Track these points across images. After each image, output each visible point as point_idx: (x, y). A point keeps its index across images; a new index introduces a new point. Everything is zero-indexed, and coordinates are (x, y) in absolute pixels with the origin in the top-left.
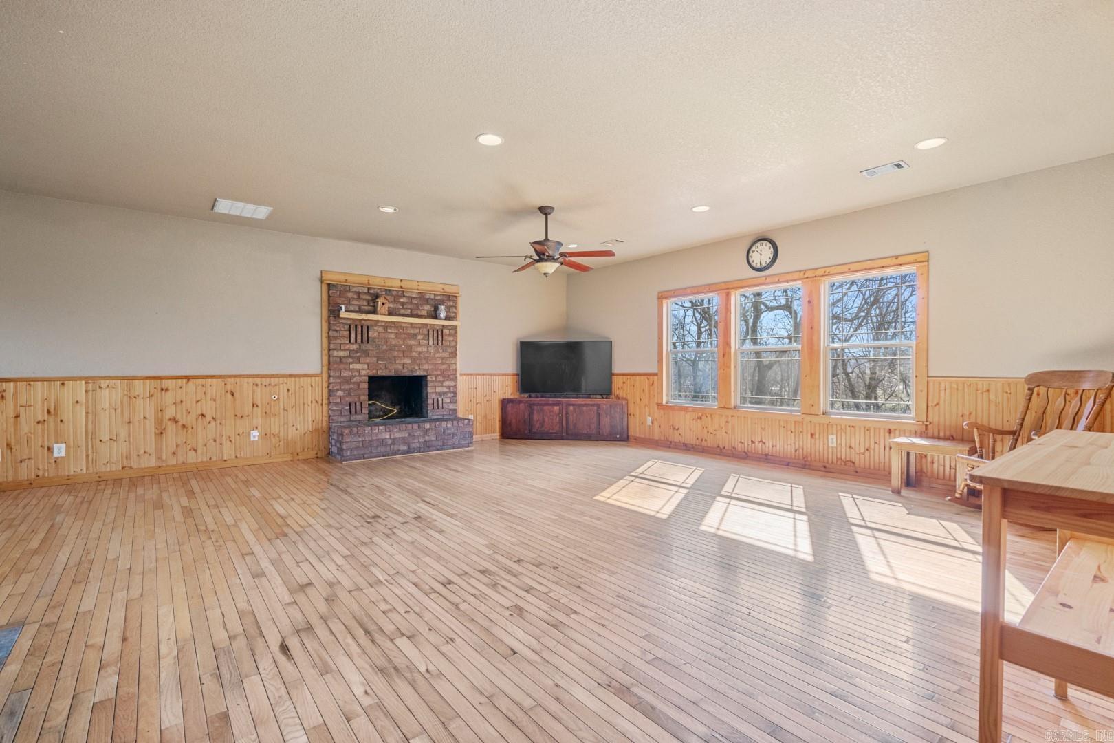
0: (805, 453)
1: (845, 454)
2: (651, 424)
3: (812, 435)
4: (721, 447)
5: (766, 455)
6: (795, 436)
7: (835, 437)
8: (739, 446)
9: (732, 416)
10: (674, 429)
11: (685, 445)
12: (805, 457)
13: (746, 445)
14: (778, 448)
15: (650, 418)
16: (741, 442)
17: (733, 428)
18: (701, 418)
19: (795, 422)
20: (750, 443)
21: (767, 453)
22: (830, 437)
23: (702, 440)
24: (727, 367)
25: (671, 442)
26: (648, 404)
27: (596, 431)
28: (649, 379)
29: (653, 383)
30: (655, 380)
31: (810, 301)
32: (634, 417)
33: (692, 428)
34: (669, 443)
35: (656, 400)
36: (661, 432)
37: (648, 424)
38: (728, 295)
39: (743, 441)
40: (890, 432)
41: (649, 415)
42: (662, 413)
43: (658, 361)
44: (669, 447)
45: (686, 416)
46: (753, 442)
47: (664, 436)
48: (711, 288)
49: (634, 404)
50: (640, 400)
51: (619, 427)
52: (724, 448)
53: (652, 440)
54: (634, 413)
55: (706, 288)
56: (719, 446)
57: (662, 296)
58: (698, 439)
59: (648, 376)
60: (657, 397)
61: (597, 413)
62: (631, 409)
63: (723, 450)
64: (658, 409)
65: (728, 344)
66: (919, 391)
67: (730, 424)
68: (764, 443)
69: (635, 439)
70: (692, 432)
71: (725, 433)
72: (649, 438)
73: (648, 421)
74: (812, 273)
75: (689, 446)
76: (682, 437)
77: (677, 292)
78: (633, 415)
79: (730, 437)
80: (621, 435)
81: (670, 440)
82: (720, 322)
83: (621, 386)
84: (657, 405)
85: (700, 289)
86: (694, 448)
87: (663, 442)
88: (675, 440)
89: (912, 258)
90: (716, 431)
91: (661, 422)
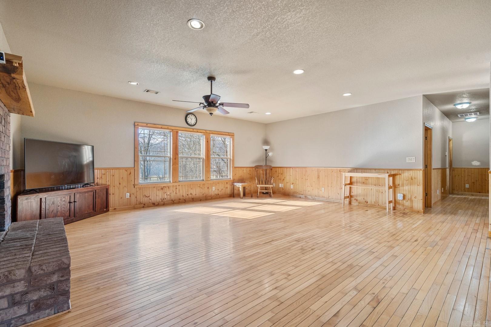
0: (206, 195)
1: (217, 192)
2: (129, 197)
3: (208, 188)
4: (173, 200)
5: (193, 199)
6: (203, 189)
8: (182, 198)
9: (179, 185)
10: (146, 196)
11: (154, 204)
12: (206, 196)
13: (185, 197)
14: (197, 195)
15: (128, 194)
17: (179, 191)
18: (163, 189)
19: (203, 184)
21: (193, 197)
22: (213, 187)
23: (163, 199)
24: (177, 164)
25: (144, 204)
26: (126, 186)
27: (93, 210)
28: (127, 171)
29: (130, 173)
30: (132, 171)
31: (207, 142)
32: (114, 195)
33: (157, 194)
34: (143, 205)
35: (133, 183)
36: (137, 200)
37: (127, 197)
38: (177, 132)
39: (183, 195)
40: (227, 183)
41: (127, 193)
42: (138, 189)
43: (135, 161)
44: (143, 207)
45: (154, 188)
46: (187, 195)
47: (139, 202)
48: (170, 127)
49: (114, 187)
50: (120, 184)
51: (105, 204)
52: (175, 200)
53: (130, 206)
54: (114, 193)
55: (166, 127)
56: (172, 200)
57: (138, 125)
58: (161, 199)
59: (126, 169)
60: (134, 181)
61: (94, 197)
62: (111, 191)
63: (175, 201)
64: (135, 187)
65: (177, 154)
66: (233, 171)
67: (178, 189)
68: (192, 194)
69: (115, 209)
70: (157, 197)
71: (176, 193)
72: (127, 205)
73: (127, 196)
74: (209, 132)
75: (156, 203)
76: (151, 200)
77: (149, 125)
78: (113, 194)
79: (178, 194)
80: (107, 208)
81: (143, 203)
82: (173, 144)
83: (101, 176)
84: (134, 185)
85: (163, 127)
86: (159, 204)
87: (139, 205)
88: (147, 202)
89: (232, 134)
90: (171, 193)
91: (137, 194)
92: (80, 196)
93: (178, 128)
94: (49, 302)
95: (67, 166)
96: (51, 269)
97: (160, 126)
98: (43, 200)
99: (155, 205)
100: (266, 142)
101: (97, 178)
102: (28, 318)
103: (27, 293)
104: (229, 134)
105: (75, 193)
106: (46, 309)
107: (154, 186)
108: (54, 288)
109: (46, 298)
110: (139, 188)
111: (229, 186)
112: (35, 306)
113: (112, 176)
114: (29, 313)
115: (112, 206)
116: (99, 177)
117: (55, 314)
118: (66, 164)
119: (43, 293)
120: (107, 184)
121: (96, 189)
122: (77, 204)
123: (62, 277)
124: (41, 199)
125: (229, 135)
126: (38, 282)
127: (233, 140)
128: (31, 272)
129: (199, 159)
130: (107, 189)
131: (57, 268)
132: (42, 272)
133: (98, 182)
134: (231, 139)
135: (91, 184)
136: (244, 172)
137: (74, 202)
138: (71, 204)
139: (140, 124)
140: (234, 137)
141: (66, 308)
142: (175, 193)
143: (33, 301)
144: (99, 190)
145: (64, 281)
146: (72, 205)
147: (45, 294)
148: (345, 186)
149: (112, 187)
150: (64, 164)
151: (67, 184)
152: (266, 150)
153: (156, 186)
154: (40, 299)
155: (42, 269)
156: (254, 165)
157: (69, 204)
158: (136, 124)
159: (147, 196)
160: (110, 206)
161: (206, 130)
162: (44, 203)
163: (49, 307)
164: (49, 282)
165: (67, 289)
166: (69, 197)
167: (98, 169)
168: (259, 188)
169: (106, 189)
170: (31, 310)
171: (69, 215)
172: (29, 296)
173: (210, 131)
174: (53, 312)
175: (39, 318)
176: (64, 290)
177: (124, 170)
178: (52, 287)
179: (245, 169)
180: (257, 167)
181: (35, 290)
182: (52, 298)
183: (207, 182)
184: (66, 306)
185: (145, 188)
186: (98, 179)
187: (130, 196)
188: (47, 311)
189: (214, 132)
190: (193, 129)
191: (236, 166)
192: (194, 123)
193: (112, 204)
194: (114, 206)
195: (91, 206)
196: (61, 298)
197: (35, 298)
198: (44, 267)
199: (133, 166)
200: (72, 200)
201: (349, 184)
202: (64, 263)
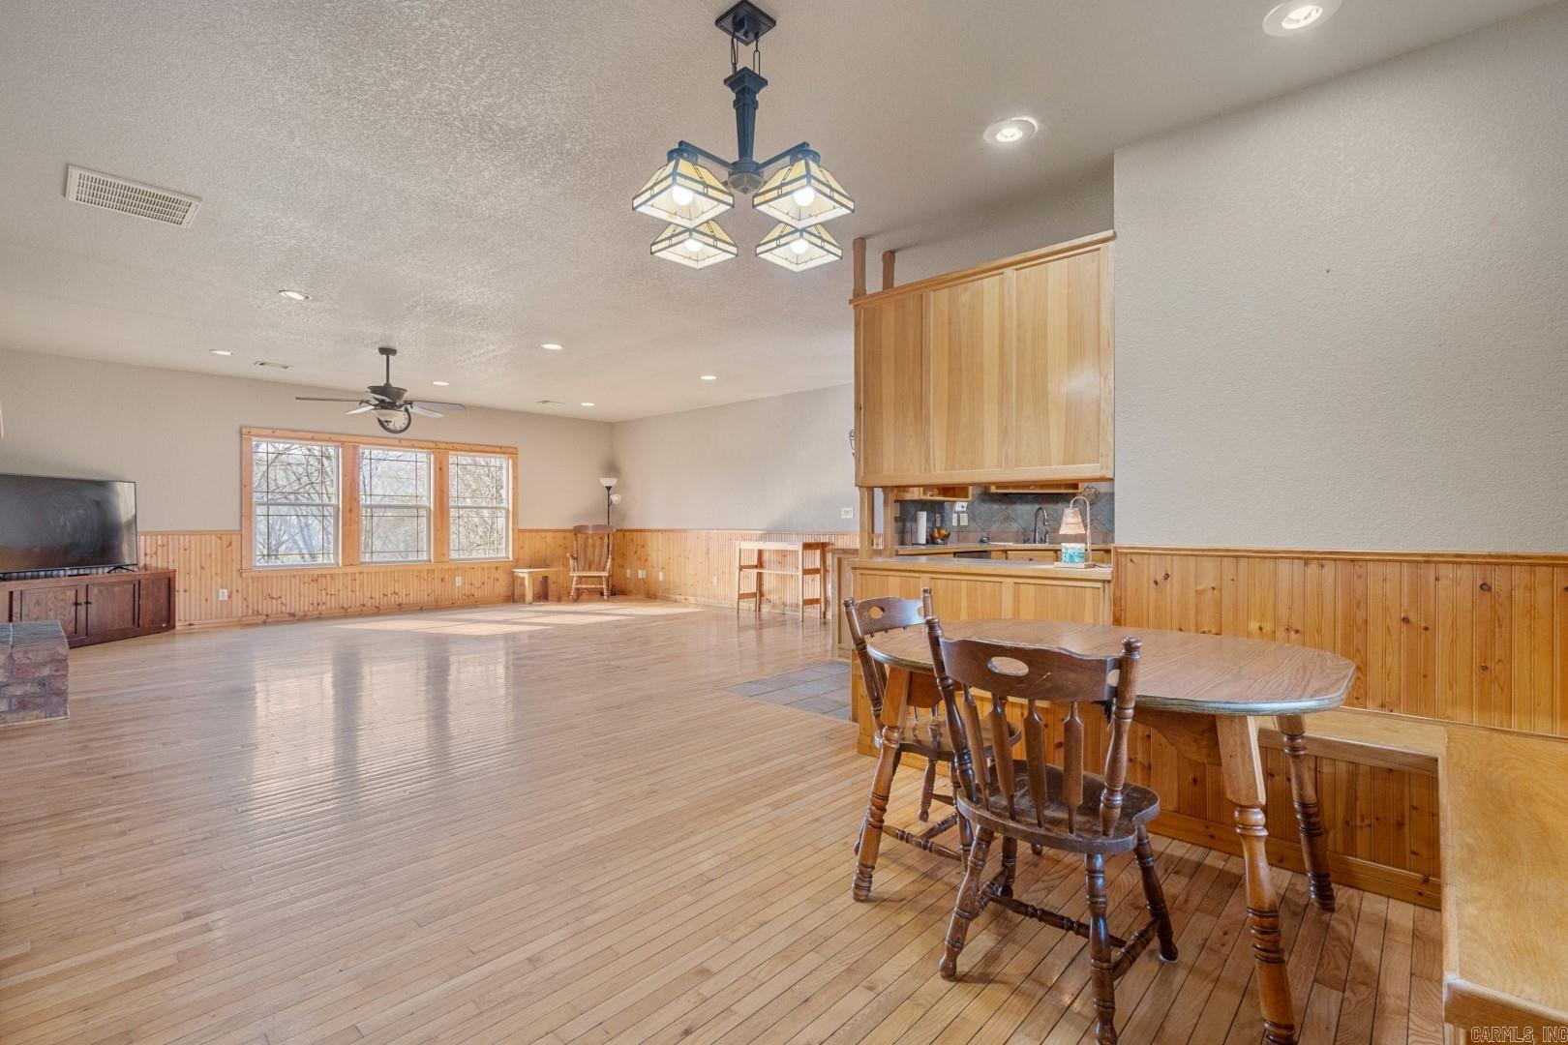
0: (437, 596)
1: (467, 590)
2: (226, 598)
3: (442, 579)
4: (345, 606)
5: (399, 605)
6: (428, 583)
7: (460, 578)
8: (368, 603)
9: (361, 573)
10: (273, 598)
11: (293, 615)
12: (438, 598)
13: (377, 600)
14: (411, 596)
15: (225, 591)
16: (371, 598)
17: (362, 585)
18: (317, 580)
19: (428, 570)
20: (382, 596)
21: (400, 601)
22: (457, 578)
23: (318, 604)
24: (356, 523)
25: (267, 615)
26: (219, 572)
27: (134, 623)
28: (221, 539)
29: (230, 544)
30: (235, 539)
31: (440, 469)
32: (188, 593)
33: (302, 593)
34: (264, 617)
35: (236, 566)
36: (247, 606)
37: (220, 599)
38: (355, 448)
39: (373, 596)
40: (497, 568)
41: (222, 588)
42: (250, 581)
43: (242, 516)
44: (265, 623)
45: (293, 580)
46: (385, 595)
47: (253, 610)
48: (334, 437)
49: (187, 576)
50: (202, 568)
51: (164, 612)
52: (350, 607)
53: (230, 619)
54: (187, 588)
55: (327, 437)
56: (342, 607)
57: (249, 432)
58: (312, 604)
59: (219, 535)
60: (239, 561)
61: (136, 596)
62: (180, 584)
63: (349, 610)
64: (241, 576)
65: (355, 500)
66: (514, 539)
67: (357, 581)
68: (397, 594)
69: (190, 625)
70: (302, 598)
71: (352, 591)
72: (222, 617)
73: (220, 594)
74: (444, 446)
75: (299, 614)
76: (286, 606)
77: (278, 433)
78: (185, 591)
79: (358, 594)
80: (169, 622)
81: (265, 613)
82: (344, 475)
83: (153, 551)
84: (240, 572)
85: (316, 436)
86: (305, 615)
87: (254, 618)
88: (274, 611)
89: (512, 450)
90: (339, 591)
91: (247, 592)
92: (100, 591)
93: (358, 439)
94: (37, 701)
95: (69, 528)
96: (40, 659)
97: (310, 435)
98: (16, 595)
99: (295, 618)
100: (612, 468)
101: (146, 555)
102: (9, 717)
103: (8, 685)
104: (503, 450)
105: (87, 586)
106: (33, 710)
107: (293, 573)
108: (44, 685)
109: (34, 695)
110: (252, 578)
111: (502, 576)
112: (19, 703)
113: (182, 550)
114: (10, 711)
115: (182, 618)
116: (148, 552)
117: (46, 717)
118: (68, 524)
119: (30, 689)
120: (171, 567)
121: (138, 578)
122: (93, 608)
123: (56, 671)
124: (11, 593)
125: (504, 453)
126: (23, 672)
127: (515, 464)
128: (13, 660)
129: (417, 508)
130: (170, 579)
131: (49, 659)
132: (28, 661)
133: (148, 563)
134: (510, 462)
135: (130, 568)
136: (546, 543)
137: (87, 603)
138: (79, 607)
139: (253, 431)
140: (517, 458)
141: (62, 713)
142: (349, 590)
143: (17, 696)
144: (147, 580)
145: (59, 676)
146: (82, 609)
147: (32, 690)
148: (740, 570)
149: (182, 574)
150: (65, 522)
151: (71, 565)
152: (609, 488)
153: (300, 573)
154: (25, 694)
155: (28, 658)
156: (570, 526)
157: (73, 608)
158: (244, 431)
159: (274, 595)
160: (177, 620)
161: (435, 443)
162: (19, 602)
163: (39, 707)
164: (37, 675)
165: (64, 688)
166: (74, 592)
167: (146, 534)
168: (575, 579)
169: (167, 580)
170: (14, 708)
171: (73, 630)
172: (10, 688)
173: (447, 443)
174: (43, 715)
175: (23, 719)
176: (59, 689)
177: (213, 537)
178: (42, 683)
179: (550, 534)
180: (578, 531)
181: (19, 684)
182: (43, 696)
183: (440, 566)
184: (62, 710)
185: (269, 579)
186: (148, 557)
187: (230, 597)
188: (35, 713)
189: (458, 447)
190: (400, 440)
191: (521, 527)
192: (403, 426)
193: (182, 613)
194: (187, 618)
195: (129, 616)
196: (55, 699)
197: (19, 693)
198: (30, 655)
199: (237, 528)
200: (82, 599)
201: (756, 567)
202: (59, 654)
